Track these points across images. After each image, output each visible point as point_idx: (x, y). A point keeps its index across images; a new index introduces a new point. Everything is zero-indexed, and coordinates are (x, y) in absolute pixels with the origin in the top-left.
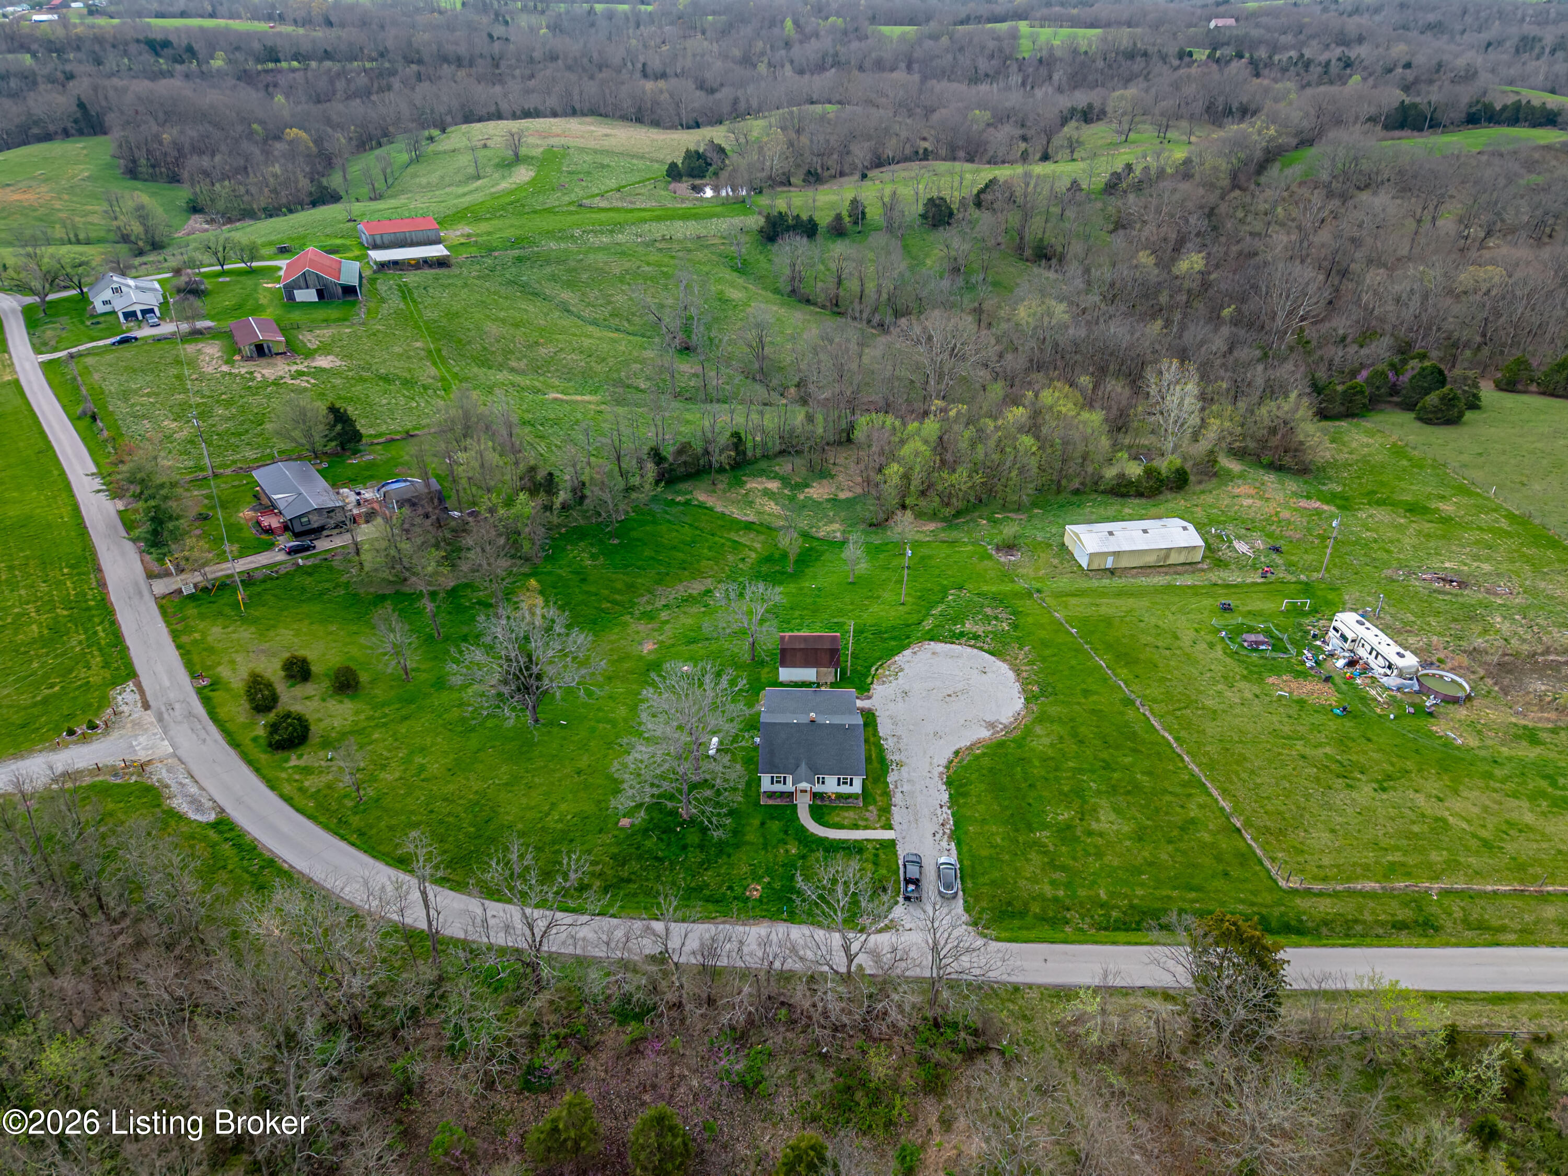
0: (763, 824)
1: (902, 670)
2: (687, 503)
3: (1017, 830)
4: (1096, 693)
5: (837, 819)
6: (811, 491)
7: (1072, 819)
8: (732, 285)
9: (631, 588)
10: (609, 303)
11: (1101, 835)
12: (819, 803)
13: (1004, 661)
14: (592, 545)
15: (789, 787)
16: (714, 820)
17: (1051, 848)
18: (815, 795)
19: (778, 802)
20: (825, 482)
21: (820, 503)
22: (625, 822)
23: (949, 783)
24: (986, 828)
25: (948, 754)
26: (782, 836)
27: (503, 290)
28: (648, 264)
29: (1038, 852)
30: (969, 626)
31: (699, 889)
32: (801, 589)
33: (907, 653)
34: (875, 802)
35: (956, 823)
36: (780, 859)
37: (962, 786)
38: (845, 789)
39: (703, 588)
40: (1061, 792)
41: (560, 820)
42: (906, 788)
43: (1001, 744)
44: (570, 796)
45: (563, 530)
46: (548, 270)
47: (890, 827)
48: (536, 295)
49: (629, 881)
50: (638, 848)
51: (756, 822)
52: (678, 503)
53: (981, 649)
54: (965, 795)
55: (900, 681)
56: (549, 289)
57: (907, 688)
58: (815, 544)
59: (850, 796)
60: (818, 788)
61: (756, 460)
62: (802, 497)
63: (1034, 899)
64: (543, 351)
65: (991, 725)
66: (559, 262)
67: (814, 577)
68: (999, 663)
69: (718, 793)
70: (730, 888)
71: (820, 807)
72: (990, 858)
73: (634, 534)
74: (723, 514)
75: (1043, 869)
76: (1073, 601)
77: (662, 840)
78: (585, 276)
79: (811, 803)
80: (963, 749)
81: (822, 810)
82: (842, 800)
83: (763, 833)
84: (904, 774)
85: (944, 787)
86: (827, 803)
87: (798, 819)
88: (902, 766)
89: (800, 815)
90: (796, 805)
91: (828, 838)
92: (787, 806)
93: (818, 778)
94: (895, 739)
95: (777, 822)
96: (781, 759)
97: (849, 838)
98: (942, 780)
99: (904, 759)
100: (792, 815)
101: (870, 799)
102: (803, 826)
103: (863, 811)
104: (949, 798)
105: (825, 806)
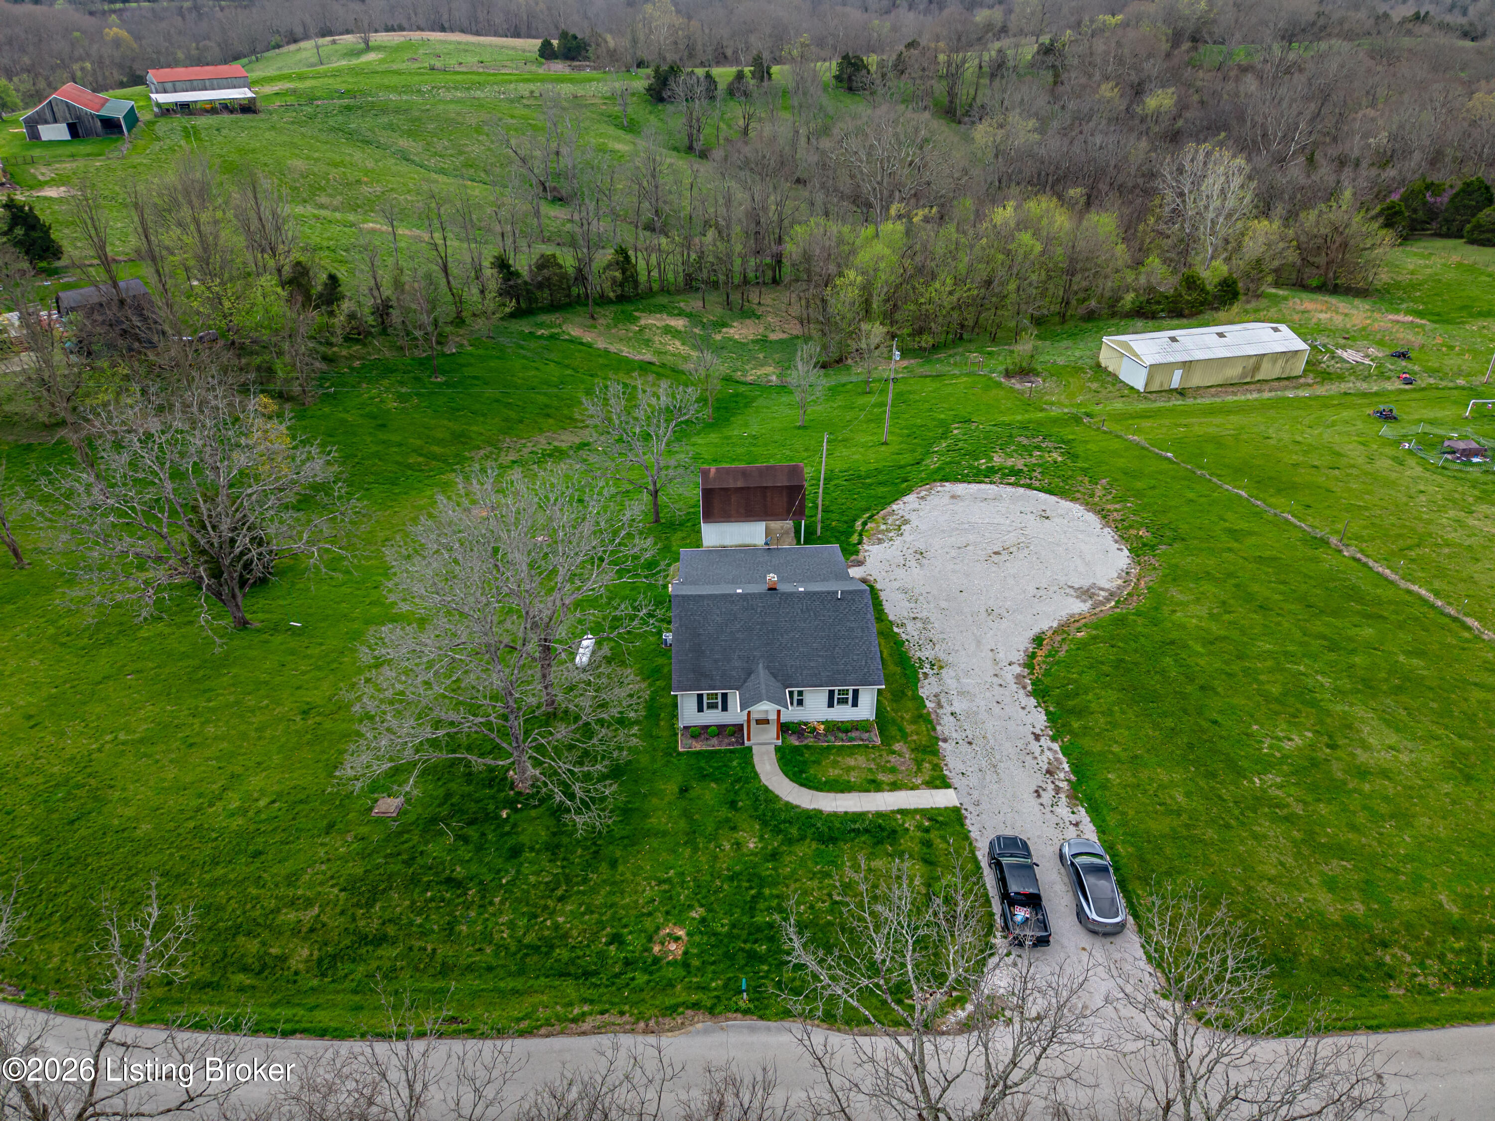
0: (684, 791)
1: (906, 522)
2: (553, 337)
3: (1213, 775)
4: (1251, 533)
5: (834, 773)
6: (732, 331)
7: (1312, 747)
8: (617, 139)
9: (461, 438)
10: (461, 153)
11: (1385, 774)
12: (794, 741)
13: (1074, 500)
14: (402, 383)
15: (735, 714)
16: (577, 788)
17: (1299, 810)
18: (784, 728)
19: (713, 745)
20: (748, 321)
21: (744, 344)
22: (389, 805)
23: (1040, 693)
24: (1144, 775)
25: (1022, 642)
26: (725, 812)
27: (323, 137)
28: (513, 117)
29: (1275, 819)
30: (998, 460)
31: (545, 947)
32: (728, 438)
33: (911, 498)
34: (904, 736)
35: (1077, 768)
36: (723, 865)
37: (1068, 696)
38: (843, 713)
39: (577, 440)
40: (1268, 698)
41: (243, 811)
42: (959, 706)
43: (1120, 621)
44: (276, 759)
45: (357, 363)
46: (385, 120)
47: (940, 782)
48: (368, 143)
49: (381, 940)
50: (408, 863)
51: (671, 788)
52: (541, 337)
53: (1029, 487)
54: (1080, 712)
55: (907, 537)
56: (383, 137)
57: (922, 547)
58: (742, 389)
59: (855, 726)
60: (791, 714)
61: (650, 293)
62: (718, 337)
63: (1301, 924)
64: (365, 189)
65: (1086, 593)
66: (397, 111)
67: (746, 425)
68: (1065, 504)
69: (587, 731)
70: (616, 939)
71: (796, 750)
72: (1174, 836)
73: (468, 371)
74: (607, 351)
75: (1298, 855)
76: (1146, 424)
77: (466, 840)
78: (431, 126)
79: (779, 742)
80: (1049, 633)
81: (802, 755)
82: (840, 735)
83: (685, 810)
84: (949, 681)
85: (1033, 701)
86: (810, 741)
87: (756, 775)
88: (941, 667)
89: (759, 768)
90: (750, 749)
91: (821, 812)
92: (731, 752)
93: (791, 693)
94: (919, 625)
95: (713, 785)
96: (716, 661)
97: (865, 809)
98: (1024, 688)
99: (942, 656)
100: (743, 769)
101: (893, 731)
102: (767, 790)
103: (884, 754)
104: (1049, 720)
105: (807, 747)
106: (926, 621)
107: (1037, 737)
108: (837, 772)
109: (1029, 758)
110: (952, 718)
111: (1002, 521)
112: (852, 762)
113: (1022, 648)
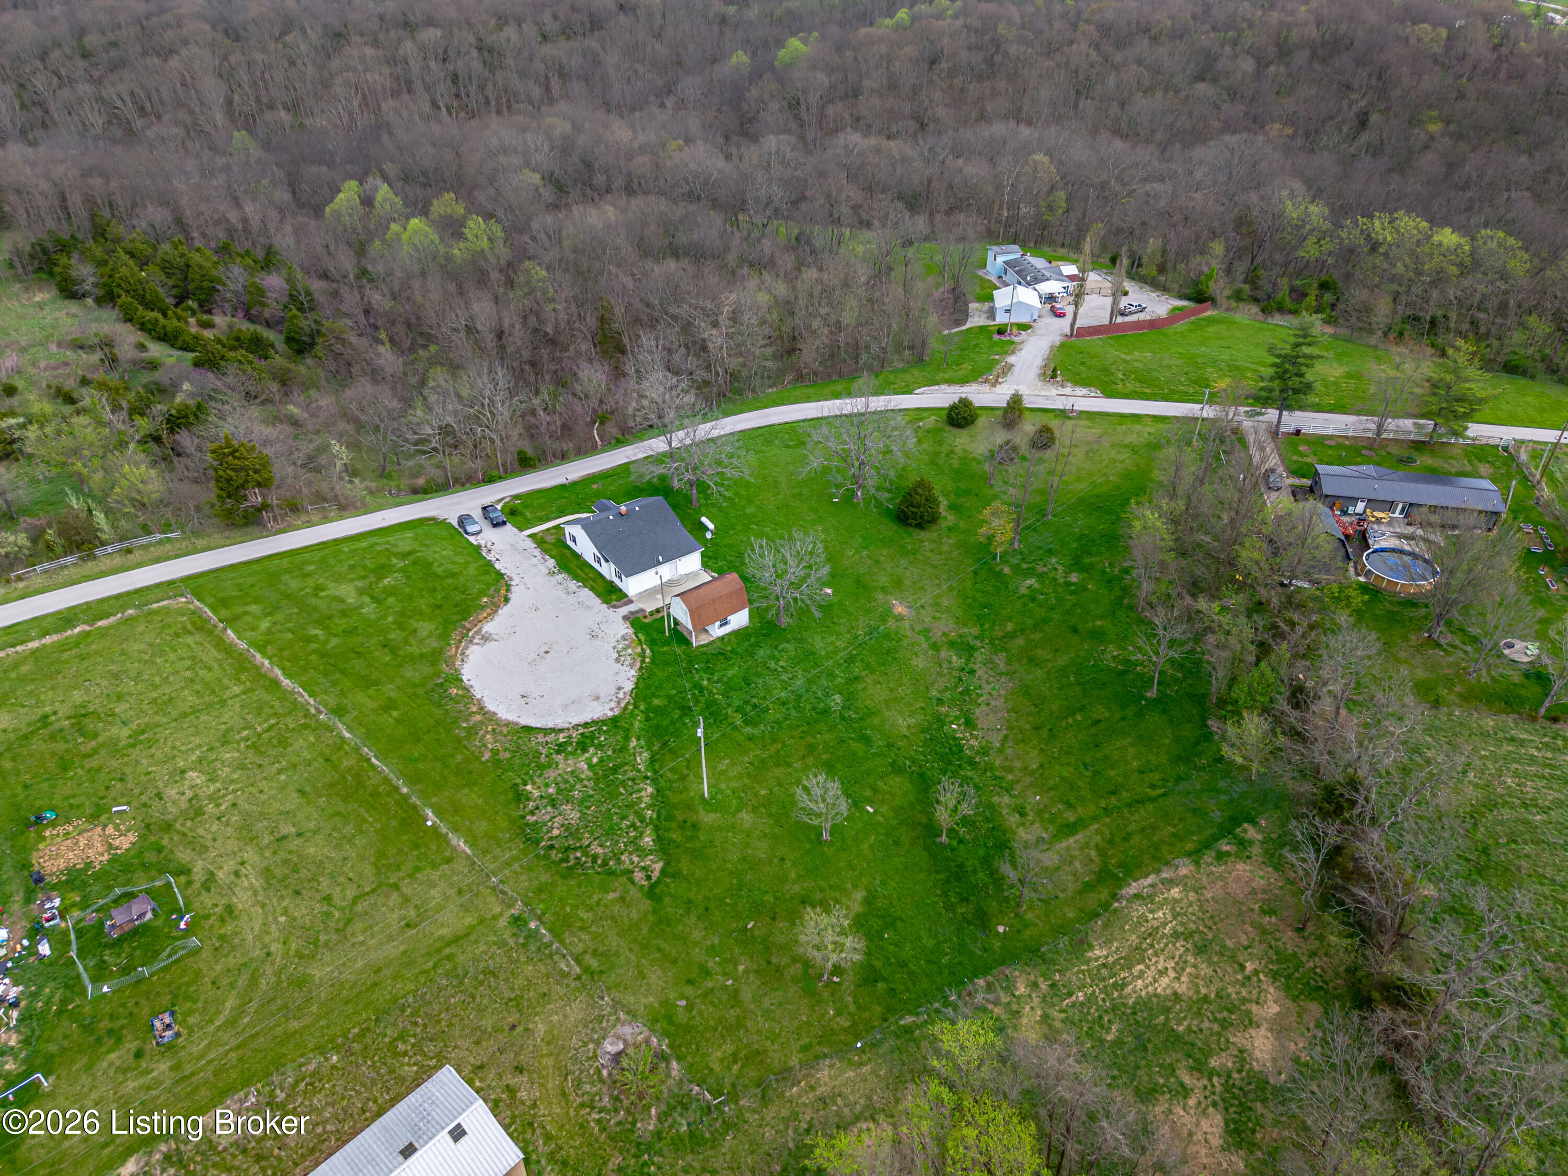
1: (617, 660)
13: (508, 724)
23: (501, 575)
25: (514, 596)
33: (629, 686)
34: (553, 544)
43: (467, 617)
47: (531, 537)
53: (546, 731)
57: (595, 642)
65: (486, 638)
68: (512, 717)
80: (502, 605)
84: (543, 569)
85: (503, 572)
88: (549, 573)
94: (570, 591)
98: (508, 576)
99: (551, 578)
106: (567, 592)
107: (497, 560)
109: (498, 553)
113: (513, 594)
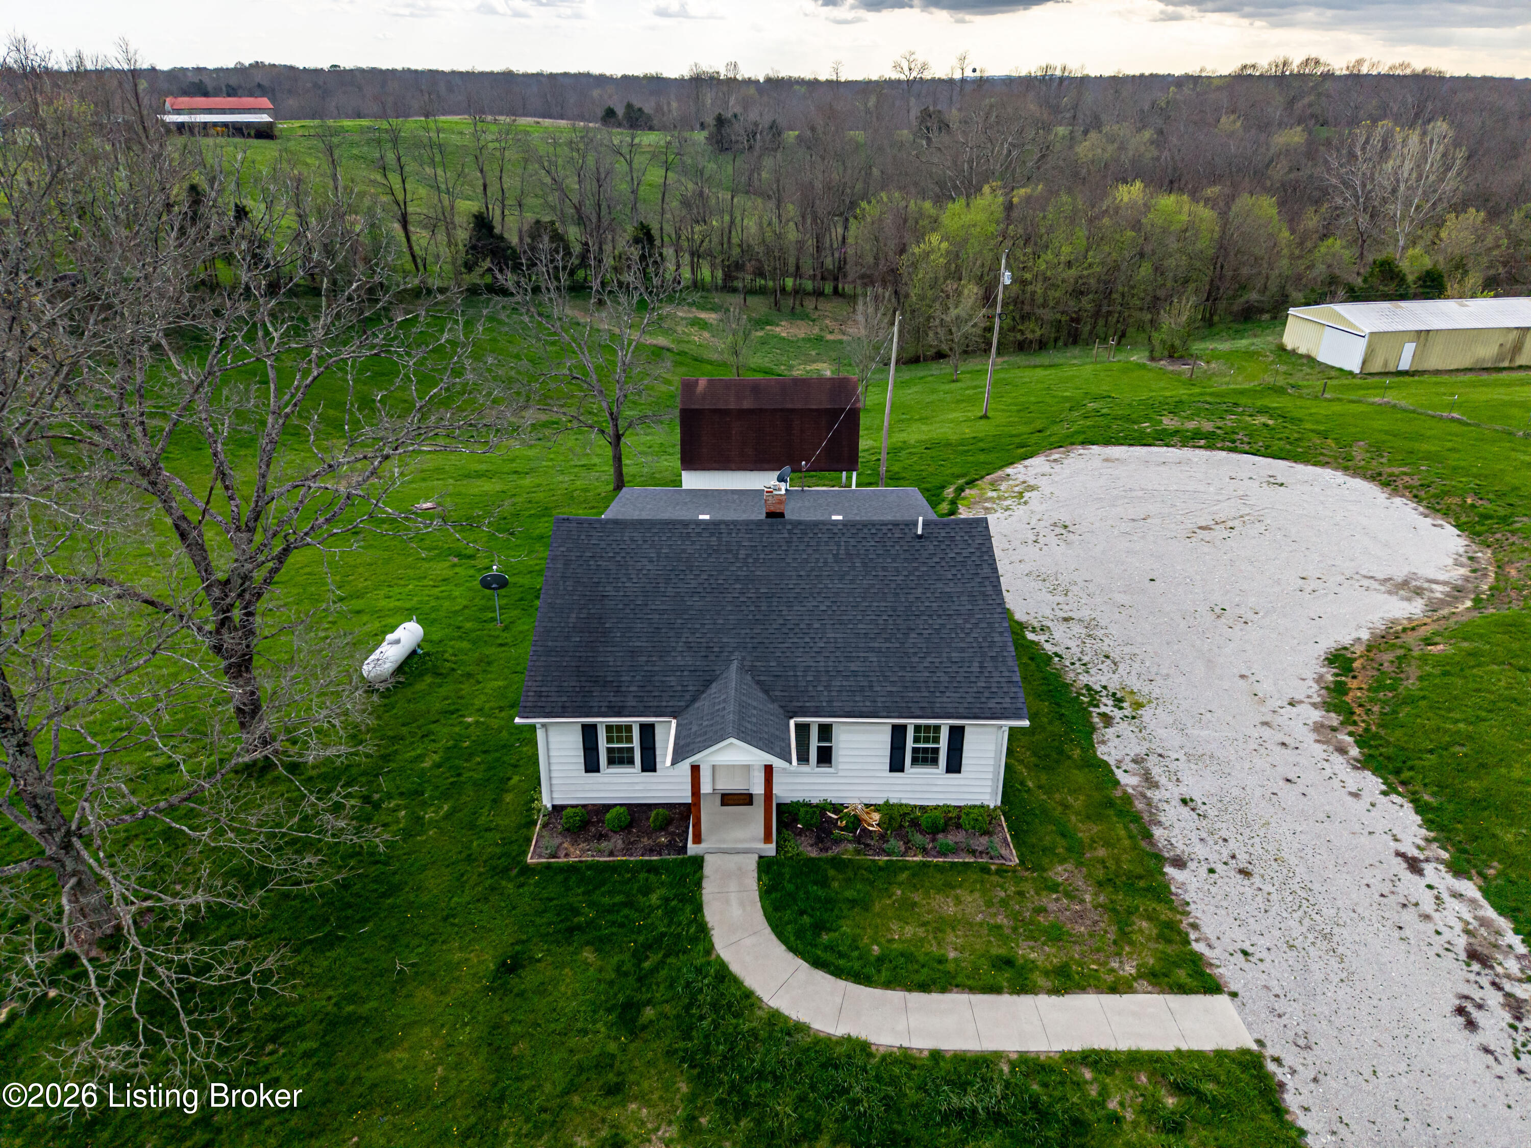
0: (508, 969)
1: (1032, 489)
5: (902, 934)
6: (778, 329)
12: (807, 849)
13: (1319, 464)
18: (784, 817)
19: (610, 851)
21: (792, 341)
23: (1385, 763)
25: (1305, 664)
30: (1169, 422)
33: (1037, 462)
34: (1075, 849)
37: (1462, 770)
38: (926, 787)
42: (1196, 785)
47: (1188, 973)
55: (1035, 506)
57: (1066, 518)
59: (955, 819)
60: (802, 782)
65: (1405, 588)
68: (1307, 469)
71: (809, 870)
79: (770, 849)
80: (1359, 649)
81: (824, 883)
82: (918, 838)
83: (496, 1027)
84: (1161, 732)
85: (1372, 783)
86: (847, 850)
87: (703, 930)
88: (1138, 705)
89: (711, 915)
90: (698, 862)
91: (864, 1047)
92: (652, 868)
93: (803, 730)
94: (1077, 629)
95: (588, 955)
96: (633, 653)
97: (988, 1045)
98: (1342, 750)
99: (1135, 684)
100: (671, 913)
101: (1047, 835)
102: (723, 974)
103: (1029, 888)
104: (1428, 823)
105: (837, 863)
106: (1090, 625)
107: (1414, 866)
108: (909, 931)
109: (1409, 917)
110: (1185, 811)
111: (1201, 488)
112: (951, 909)
113: (1310, 675)
